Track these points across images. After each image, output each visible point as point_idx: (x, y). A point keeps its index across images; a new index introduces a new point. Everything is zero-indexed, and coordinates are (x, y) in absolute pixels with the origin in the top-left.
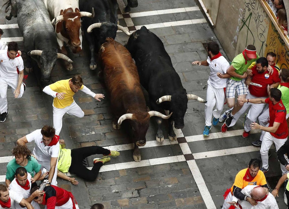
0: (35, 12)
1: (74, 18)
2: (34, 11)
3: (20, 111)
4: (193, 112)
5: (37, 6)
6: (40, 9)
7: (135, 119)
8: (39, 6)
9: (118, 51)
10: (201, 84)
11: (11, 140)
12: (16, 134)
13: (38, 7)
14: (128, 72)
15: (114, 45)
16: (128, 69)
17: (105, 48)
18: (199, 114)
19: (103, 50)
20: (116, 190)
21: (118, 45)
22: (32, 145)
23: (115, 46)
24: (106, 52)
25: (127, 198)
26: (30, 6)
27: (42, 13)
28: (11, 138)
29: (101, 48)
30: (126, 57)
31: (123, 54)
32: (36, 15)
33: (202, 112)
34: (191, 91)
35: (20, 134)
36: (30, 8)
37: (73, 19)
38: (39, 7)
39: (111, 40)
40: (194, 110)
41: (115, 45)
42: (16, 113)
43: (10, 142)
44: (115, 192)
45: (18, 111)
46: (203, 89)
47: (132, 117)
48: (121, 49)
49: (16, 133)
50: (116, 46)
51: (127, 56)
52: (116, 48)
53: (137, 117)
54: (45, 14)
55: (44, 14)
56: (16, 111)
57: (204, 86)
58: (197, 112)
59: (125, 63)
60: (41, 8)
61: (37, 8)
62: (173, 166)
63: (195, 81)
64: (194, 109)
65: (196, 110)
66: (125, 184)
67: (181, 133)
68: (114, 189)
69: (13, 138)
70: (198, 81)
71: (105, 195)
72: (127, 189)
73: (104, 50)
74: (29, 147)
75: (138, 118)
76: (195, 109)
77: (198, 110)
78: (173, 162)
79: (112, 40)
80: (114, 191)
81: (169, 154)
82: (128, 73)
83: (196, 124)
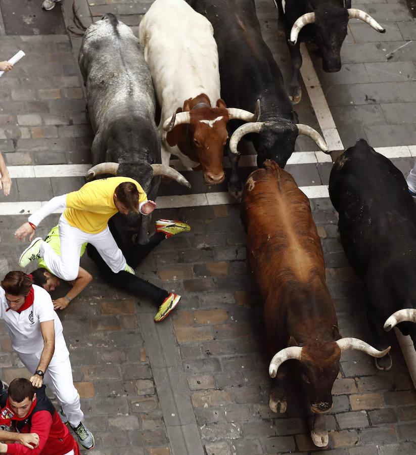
0: (117, 78)
1: (214, 121)
2: (116, 74)
3: (27, 79)
4: (365, 102)
5: (123, 63)
6: (129, 70)
7: (309, 359)
8: (128, 63)
9: (284, 195)
10: (384, 50)
11: (7, 136)
12: (17, 125)
13: (124, 65)
14: (299, 246)
15: (277, 178)
16: (300, 240)
17: (255, 184)
18: (376, 108)
19: (252, 186)
20: (206, 245)
21: (286, 180)
22: (48, 148)
23: (278, 183)
24: (255, 193)
25: (225, 261)
26: (107, 65)
27: (133, 78)
28: (8, 131)
29: (248, 181)
30: (300, 212)
31: (293, 205)
32: (118, 83)
33: (381, 104)
34: (363, 63)
35: (25, 124)
36: (106, 68)
37: (211, 123)
38: (126, 65)
39: (273, 166)
40: (367, 99)
41: (279, 180)
42: (20, 83)
43: (4, 140)
44: (203, 249)
45: (25, 80)
46: (387, 60)
47: (302, 355)
48: (290, 192)
49: (18, 123)
50: (280, 183)
51: (301, 209)
52: (281, 188)
53: (312, 356)
54: (139, 82)
55: (135, 83)
56: (19, 80)
57: (390, 54)
58: (373, 103)
59: (295, 226)
60: (132, 68)
61: (122, 67)
62: (318, 205)
63: (372, 42)
64: (367, 97)
65: (371, 99)
66: (223, 233)
67: (339, 142)
68: (202, 242)
69: (11, 132)
70: (379, 43)
71: (183, 251)
72: (227, 243)
73: (252, 188)
74: (41, 150)
75: (313, 358)
76: (369, 98)
77: (374, 100)
78: (320, 197)
79: (274, 168)
80: (201, 246)
81: (313, 182)
82: (298, 249)
83: (369, 127)
